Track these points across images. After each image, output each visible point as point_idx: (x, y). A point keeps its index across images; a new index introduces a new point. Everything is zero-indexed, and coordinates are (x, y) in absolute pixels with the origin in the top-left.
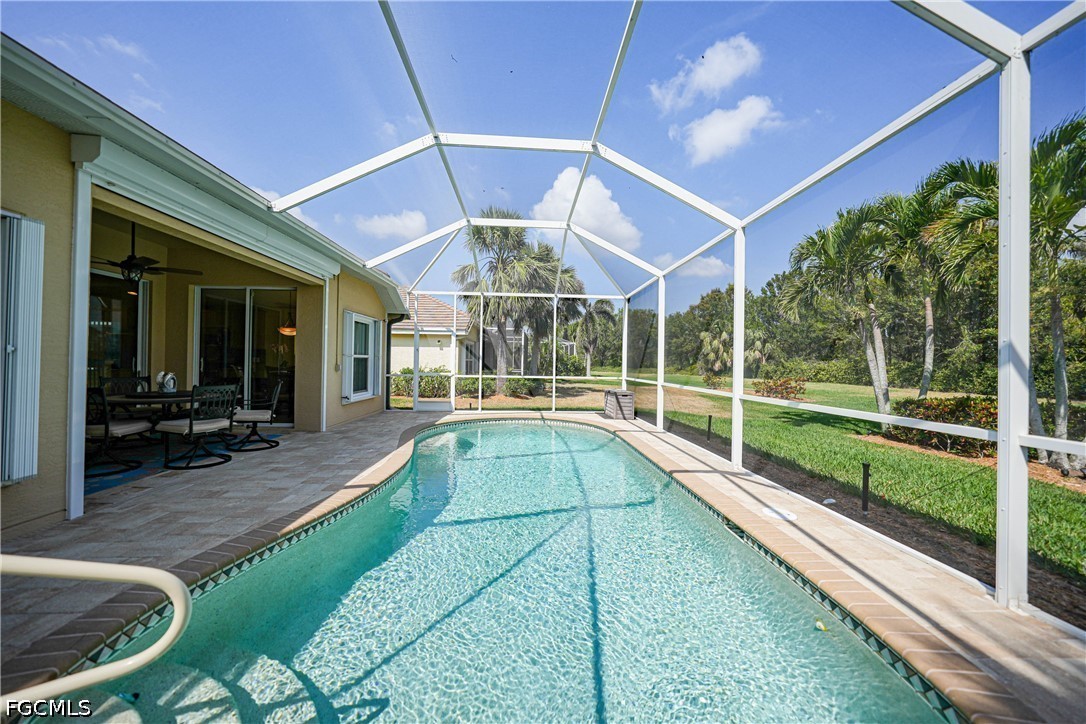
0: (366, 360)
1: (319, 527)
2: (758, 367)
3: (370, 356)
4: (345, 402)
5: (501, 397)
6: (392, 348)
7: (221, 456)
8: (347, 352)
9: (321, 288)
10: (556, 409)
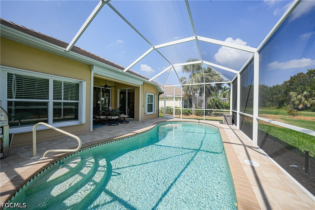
0: (152, 104)
1: (122, 140)
3: (153, 103)
4: (145, 114)
5: (193, 115)
6: (159, 101)
7: (117, 124)
8: (146, 102)
9: (139, 87)
10: (205, 120)
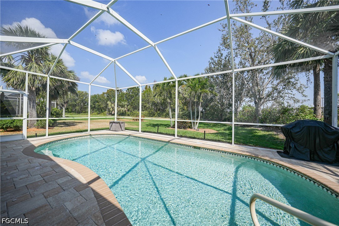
2: (125, 113)
